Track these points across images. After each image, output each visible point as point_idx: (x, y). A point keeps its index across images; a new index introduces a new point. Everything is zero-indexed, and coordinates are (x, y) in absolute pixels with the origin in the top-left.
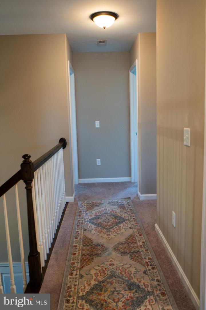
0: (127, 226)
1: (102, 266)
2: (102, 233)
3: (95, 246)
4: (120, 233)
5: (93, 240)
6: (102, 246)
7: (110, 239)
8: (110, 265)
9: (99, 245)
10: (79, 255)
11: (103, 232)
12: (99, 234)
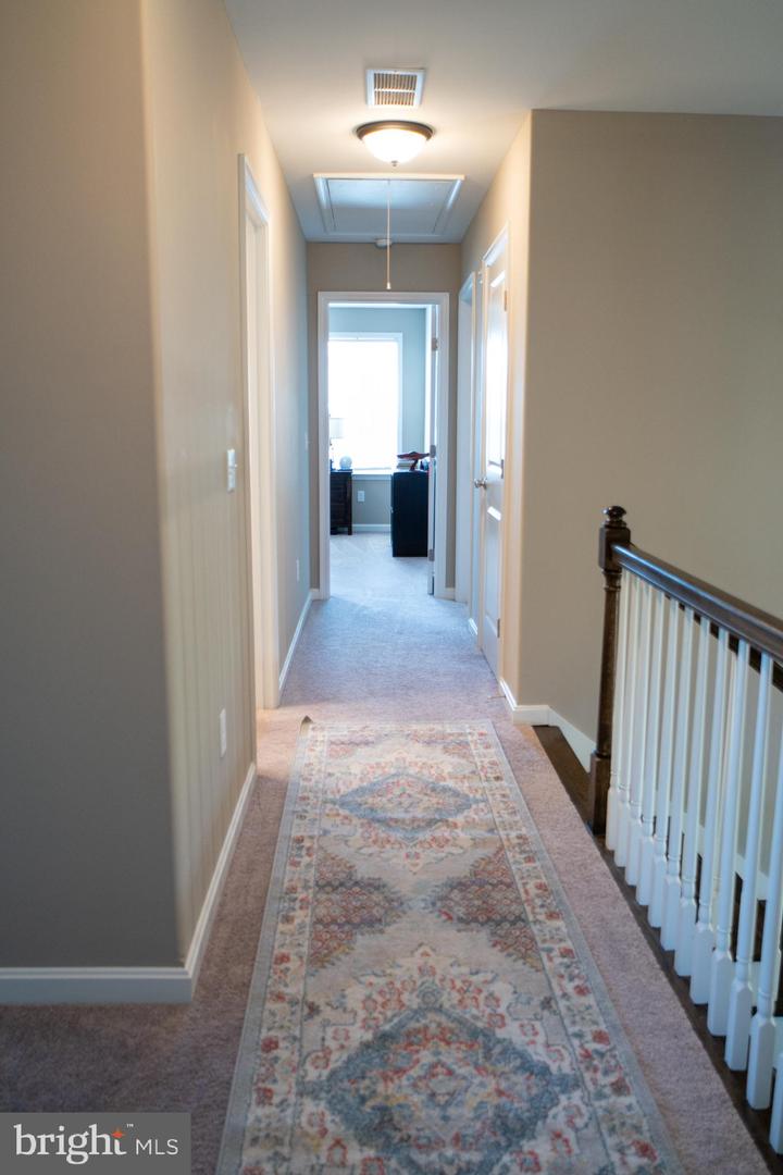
0: (326, 1024)
1: (444, 855)
2: (459, 984)
3: (475, 920)
4: (373, 979)
5: (494, 945)
6: (450, 918)
7: (421, 950)
8: (417, 856)
9: (460, 920)
10: (525, 884)
11: (454, 988)
12: (474, 979)
